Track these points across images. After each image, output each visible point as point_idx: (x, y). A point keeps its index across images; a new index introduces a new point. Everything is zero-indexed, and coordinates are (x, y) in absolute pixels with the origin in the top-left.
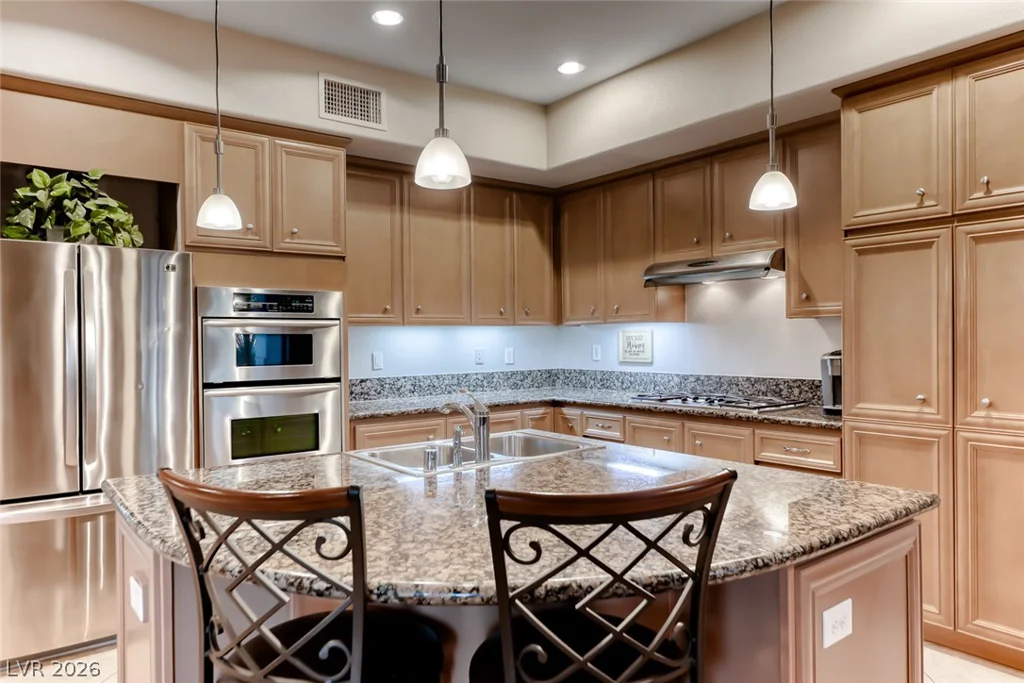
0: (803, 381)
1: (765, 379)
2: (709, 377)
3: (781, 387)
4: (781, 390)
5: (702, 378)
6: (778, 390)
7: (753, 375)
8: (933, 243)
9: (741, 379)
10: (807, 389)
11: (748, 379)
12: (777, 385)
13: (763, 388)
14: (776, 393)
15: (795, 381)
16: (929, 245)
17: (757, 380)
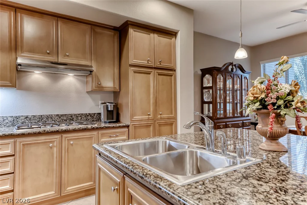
0: (82, 114)
1: (66, 115)
2: (34, 116)
3: (73, 117)
4: (73, 118)
5: (29, 117)
6: (72, 118)
7: (60, 113)
8: (151, 73)
9: (53, 116)
10: (84, 117)
11: (57, 115)
12: (71, 116)
13: (65, 118)
14: (71, 119)
15: (79, 114)
16: (150, 74)
17: (62, 115)
